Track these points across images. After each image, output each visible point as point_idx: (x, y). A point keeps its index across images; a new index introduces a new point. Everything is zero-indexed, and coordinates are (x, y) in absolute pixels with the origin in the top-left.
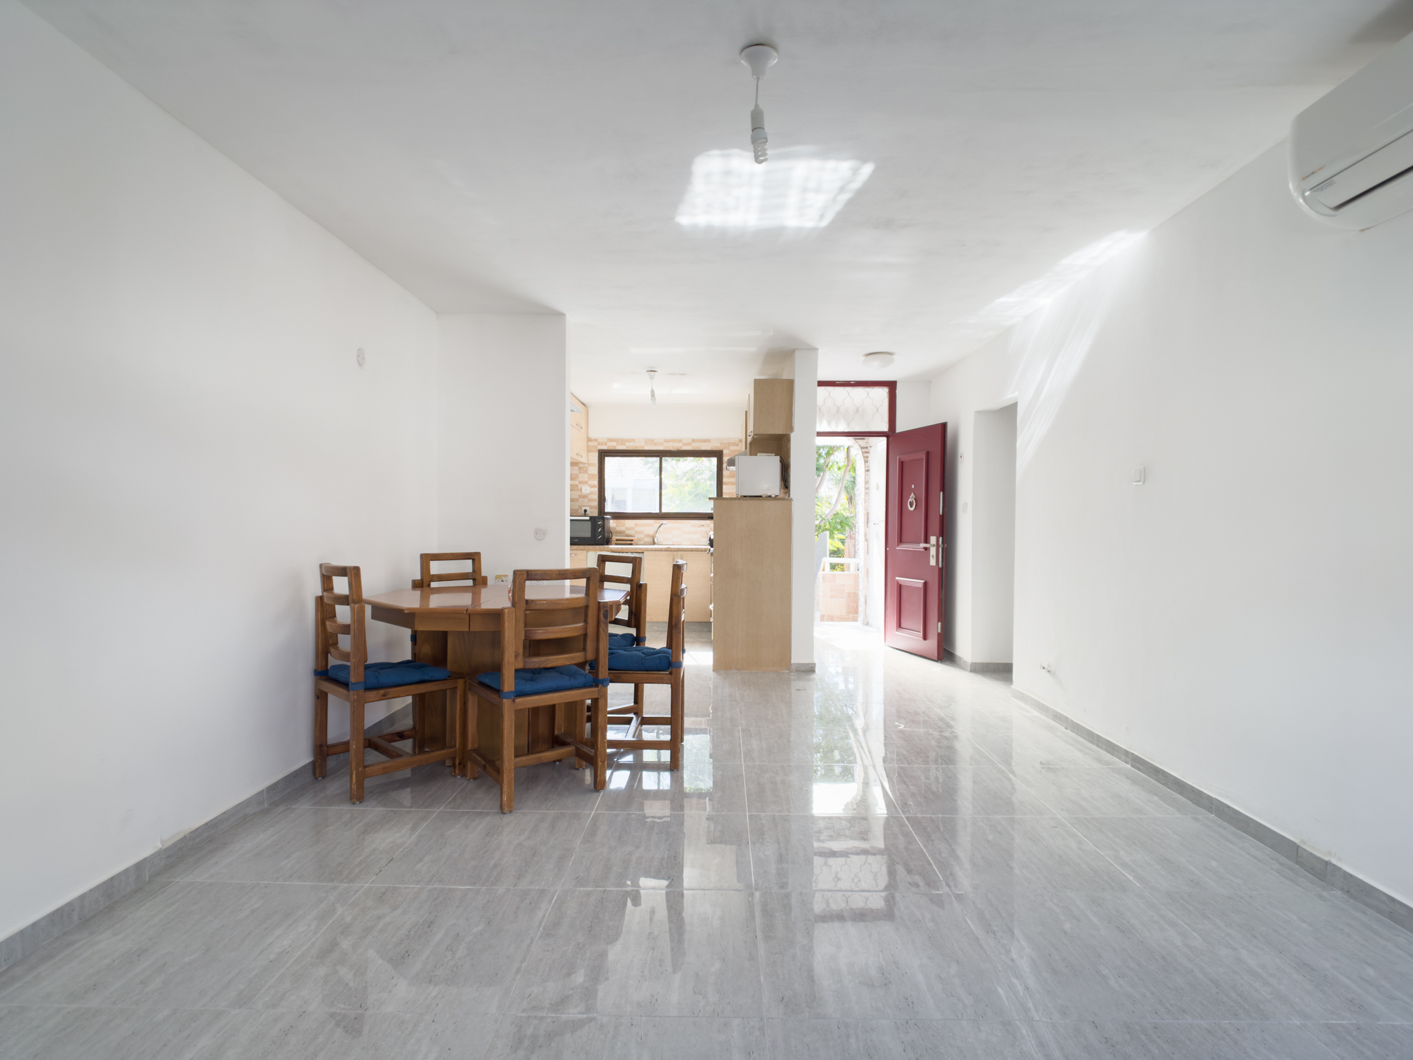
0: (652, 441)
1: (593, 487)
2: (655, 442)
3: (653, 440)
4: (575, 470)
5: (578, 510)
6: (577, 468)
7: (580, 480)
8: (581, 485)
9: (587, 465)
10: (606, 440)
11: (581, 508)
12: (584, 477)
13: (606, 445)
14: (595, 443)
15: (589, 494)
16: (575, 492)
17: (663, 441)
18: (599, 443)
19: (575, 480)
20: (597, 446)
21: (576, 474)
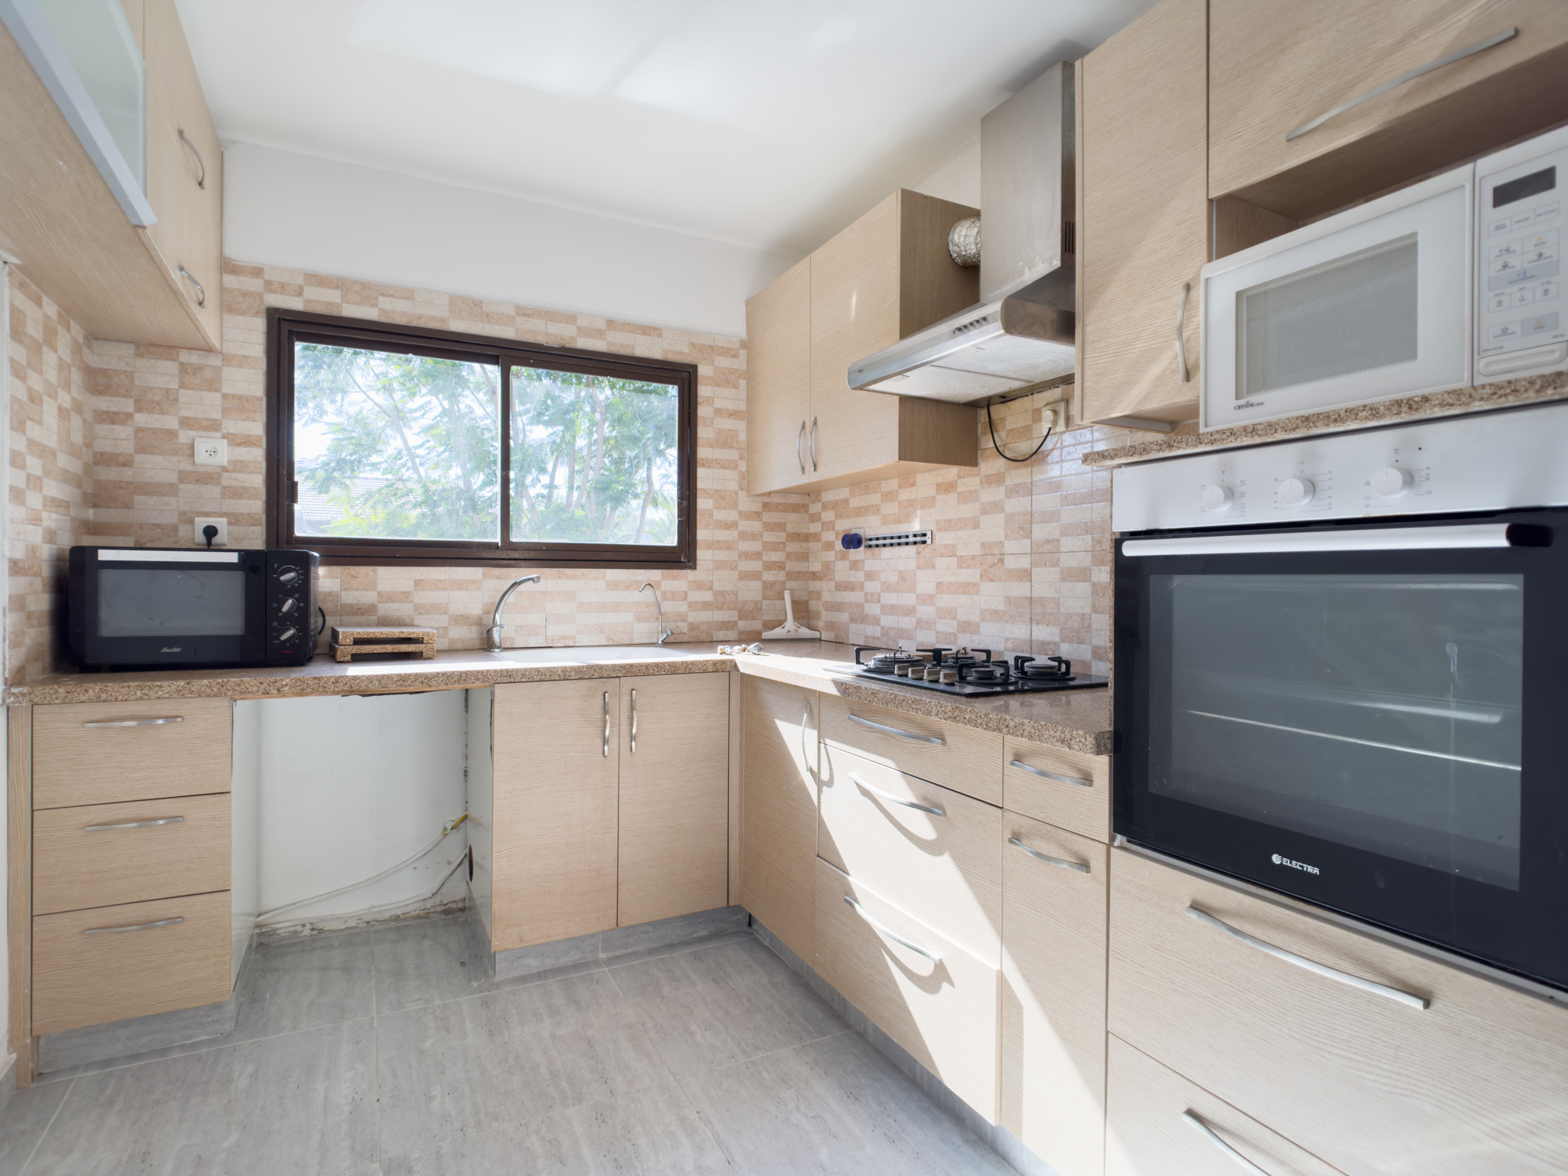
0: (475, 306)
1: (246, 442)
2: (485, 309)
3: (477, 304)
4: (159, 374)
5: (175, 528)
6: (171, 367)
7: (184, 413)
8: (192, 433)
9: (215, 361)
10: (300, 281)
11: (192, 522)
12: (208, 404)
13: (300, 294)
14: (254, 285)
15: (224, 469)
16: (159, 458)
17: (512, 313)
18: (268, 284)
19: (163, 412)
20: (261, 296)
21: (168, 391)
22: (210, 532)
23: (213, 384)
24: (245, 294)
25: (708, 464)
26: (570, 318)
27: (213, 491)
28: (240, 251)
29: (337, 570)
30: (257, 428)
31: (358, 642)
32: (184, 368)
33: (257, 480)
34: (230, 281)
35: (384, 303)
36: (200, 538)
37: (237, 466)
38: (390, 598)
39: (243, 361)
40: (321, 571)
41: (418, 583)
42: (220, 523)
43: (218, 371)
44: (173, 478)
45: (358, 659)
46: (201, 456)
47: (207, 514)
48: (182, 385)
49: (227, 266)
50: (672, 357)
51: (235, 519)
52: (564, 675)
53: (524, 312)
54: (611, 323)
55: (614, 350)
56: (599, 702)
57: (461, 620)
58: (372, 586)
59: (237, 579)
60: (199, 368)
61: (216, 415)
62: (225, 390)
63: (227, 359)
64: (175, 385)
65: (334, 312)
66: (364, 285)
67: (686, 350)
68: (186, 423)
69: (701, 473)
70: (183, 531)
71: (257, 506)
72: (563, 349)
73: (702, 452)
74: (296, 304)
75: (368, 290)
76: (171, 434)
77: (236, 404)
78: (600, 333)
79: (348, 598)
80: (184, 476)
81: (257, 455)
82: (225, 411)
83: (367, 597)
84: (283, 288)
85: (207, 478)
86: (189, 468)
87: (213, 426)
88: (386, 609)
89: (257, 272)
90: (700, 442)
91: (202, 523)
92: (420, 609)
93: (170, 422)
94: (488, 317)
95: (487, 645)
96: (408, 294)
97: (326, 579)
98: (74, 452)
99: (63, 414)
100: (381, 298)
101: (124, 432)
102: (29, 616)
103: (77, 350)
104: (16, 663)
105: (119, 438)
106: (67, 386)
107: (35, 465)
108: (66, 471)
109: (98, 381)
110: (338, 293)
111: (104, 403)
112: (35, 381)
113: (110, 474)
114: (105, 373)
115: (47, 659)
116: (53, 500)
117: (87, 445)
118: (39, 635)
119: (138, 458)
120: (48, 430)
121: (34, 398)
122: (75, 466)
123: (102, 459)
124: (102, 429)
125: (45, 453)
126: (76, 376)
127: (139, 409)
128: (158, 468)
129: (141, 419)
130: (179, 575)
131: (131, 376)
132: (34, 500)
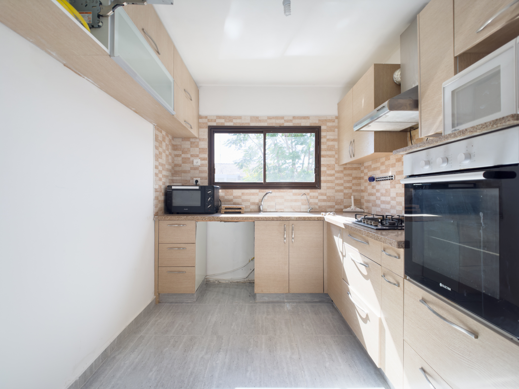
0: (256, 118)
1: (204, 159)
2: (259, 119)
3: (257, 118)
4: (186, 145)
5: (190, 181)
6: (189, 143)
7: (192, 153)
8: (193, 158)
9: (198, 140)
10: (215, 118)
11: (193, 179)
12: (195, 151)
13: (215, 122)
14: (205, 121)
15: (199, 166)
16: (186, 164)
17: (266, 119)
18: (208, 120)
19: (187, 154)
20: (207, 123)
21: (188, 148)
22: (197, 181)
23: (197, 146)
24: (203, 123)
25: (325, 156)
26: (282, 118)
27: (197, 172)
28: (203, 112)
29: (224, 190)
30: (206, 156)
31: (226, 209)
32: (191, 143)
33: (206, 169)
34: (201, 120)
35: (234, 121)
36: (195, 183)
37: (202, 165)
38: (236, 197)
39: (203, 140)
40: (220, 191)
41: (243, 194)
42: (199, 179)
43: (198, 142)
44: (189, 169)
45: (226, 213)
46: (195, 163)
47: (196, 177)
48: (191, 147)
49: (200, 117)
50: (313, 125)
51: (202, 178)
52: (273, 219)
53: (269, 118)
54: (294, 118)
55: (295, 125)
56: (283, 227)
57: (253, 204)
58: (232, 194)
59: (200, 192)
60: (194, 142)
61: (198, 153)
62: (199, 147)
63: (200, 140)
64: (189, 147)
65: (223, 125)
66: (230, 117)
67: (317, 122)
68: (192, 156)
69: (322, 159)
70: (191, 181)
71: (206, 175)
72: (280, 127)
73: (323, 153)
74: (214, 124)
75: (230, 118)
76: (189, 158)
77: (202, 150)
78: (291, 121)
79: (226, 197)
80: (191, 168)
81: (206, 162)
82: (200, 152)
83: (231, 197)
84: (211, 120)
85: (196, 168)
86: (192, 166)
87: (197, 156)
88: (235, 200)
89: (206, 117)
90: (322, 150)
91: (195, 179)
92: (244, 201)
93: (189, 156)
94: (260, 121)
95: (259, 211)
96: (240, 118)
97: (221, 193)
98: (169, 164)
99: (167, 156)
100: (234, 120)
101: (180, 159)
102: (159, 201)
103: (170, 141)
104: (156, 211)
105: (179, 160)
106: (168, 150)
107: (160, 168)
108: (168, 169)
109: (175, 147)
110: (224, 120)
111: (177, 152)
112: (160, 150)
113: (177, 169)
114: (176, 145)
115: (163, 211)
116: (165, 175)
117: (172, 162)
118: (161, 205)
119: (182, 165)
120: (163, 160)
121: (160, 153)
122: (170, 167)
123: (176, 165)
124: (176, 158)
125: (162, 165)
126: (170, 147)
127: (183, 153)
128: (187, 167)
129: (183, 156)
130: (187, 192)
131: (181, 145)
132: (160, 176)
